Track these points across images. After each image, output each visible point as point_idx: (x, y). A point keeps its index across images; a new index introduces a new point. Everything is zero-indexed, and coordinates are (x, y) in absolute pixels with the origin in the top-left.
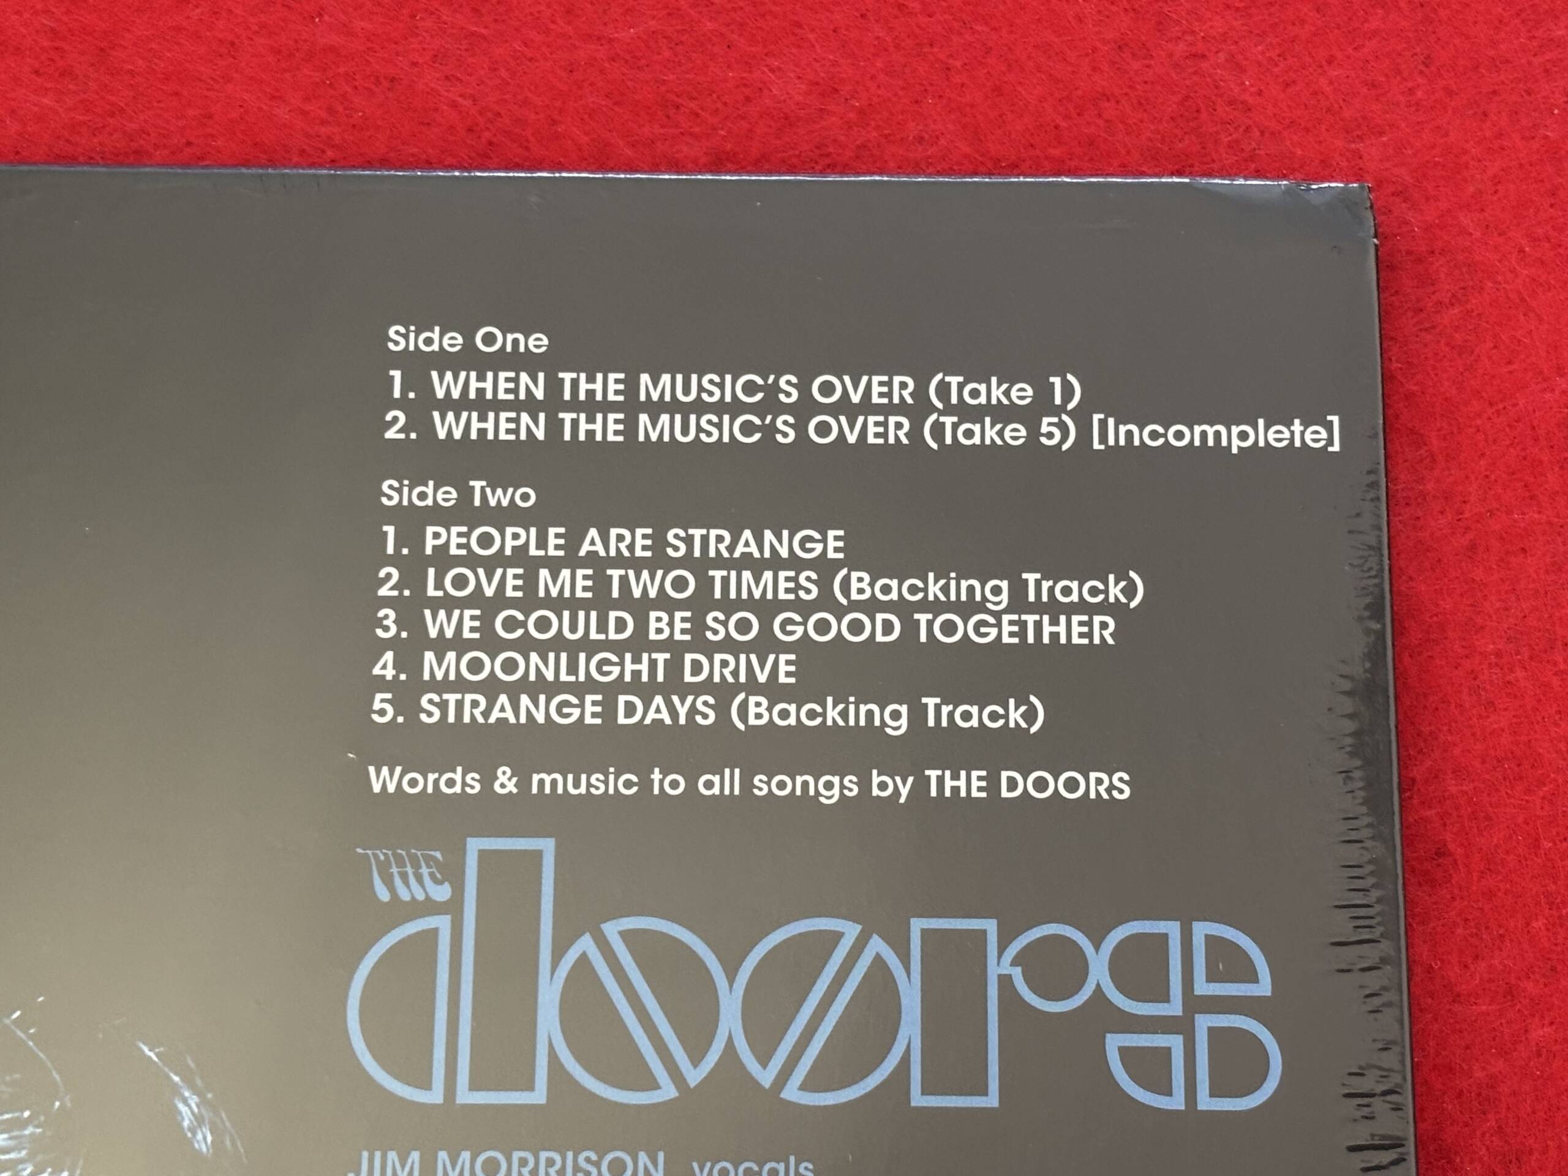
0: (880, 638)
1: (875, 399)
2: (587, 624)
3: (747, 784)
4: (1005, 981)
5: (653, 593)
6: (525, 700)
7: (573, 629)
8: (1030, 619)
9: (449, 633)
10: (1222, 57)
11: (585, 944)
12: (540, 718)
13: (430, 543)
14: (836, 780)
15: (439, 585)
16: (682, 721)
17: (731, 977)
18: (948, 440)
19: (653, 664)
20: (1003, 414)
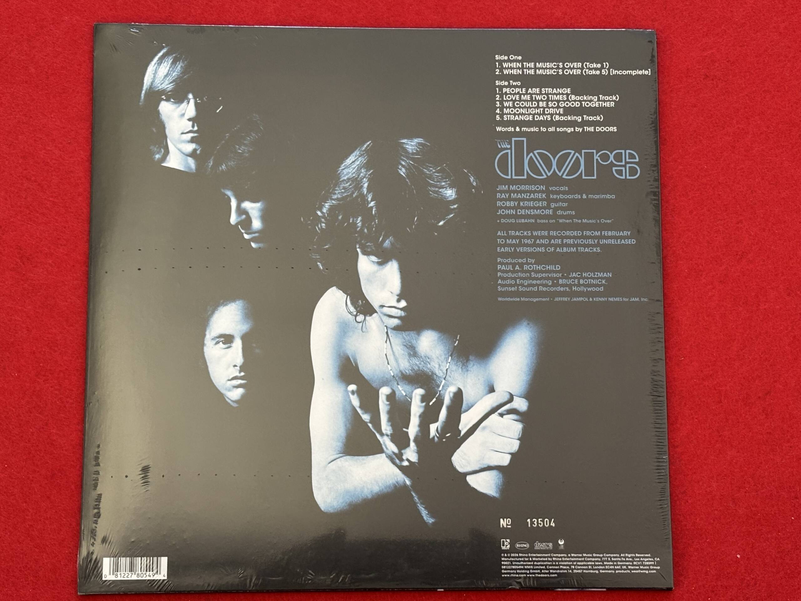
0: (577, 106)
1: (575, 67)
2: (530, 104)
3: (556, 129)
4: (597, 160)
5: (540, 99)
6: (520, 116)
7: (527, 104)
8: (601, 103)
9: (508, 106)
10: (631, 8)
11: (531, 154)
12: (523, 119)
13: (504, 91)
14: (570, 129)
15: (506, 98)
16: (545, 119)
17: (554, 159)
18: (587, 74)
19: (540, 111)
20: (596, 69)
